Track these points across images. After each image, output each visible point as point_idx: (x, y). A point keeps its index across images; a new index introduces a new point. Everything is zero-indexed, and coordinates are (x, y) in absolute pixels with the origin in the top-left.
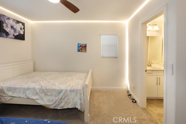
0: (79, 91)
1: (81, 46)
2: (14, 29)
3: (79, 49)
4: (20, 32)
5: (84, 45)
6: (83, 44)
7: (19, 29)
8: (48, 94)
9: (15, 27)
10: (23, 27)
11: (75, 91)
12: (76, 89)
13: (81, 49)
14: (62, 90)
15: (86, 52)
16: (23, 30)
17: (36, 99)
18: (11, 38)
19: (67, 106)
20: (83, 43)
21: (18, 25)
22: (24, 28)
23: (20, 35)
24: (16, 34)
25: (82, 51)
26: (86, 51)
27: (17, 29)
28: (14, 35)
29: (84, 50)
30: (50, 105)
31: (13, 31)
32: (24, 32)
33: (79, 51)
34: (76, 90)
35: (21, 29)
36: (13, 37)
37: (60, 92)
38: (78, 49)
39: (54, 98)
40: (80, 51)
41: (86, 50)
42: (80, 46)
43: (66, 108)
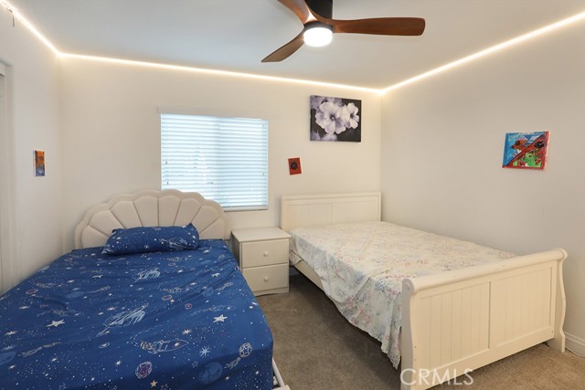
0: (394, 297)
1: (518, 143)
2: (335, 119)
3: (510, 156)
4: (349, 124)
5: (534, 138)
6: (529, 137)
7: (348, 118)
8: (340, 274)
9: (338, 116)
10: (357, 110)
11: (387, 293)
12: (391, 287)
13: (520, 156)
14: (362, 277)
15: (542, 168)
16: (358, 117)
17: (322, 278)
18: (331, 140)
19: (365, 325)
20: (529, 132)
21: (345, 107)
22: (359, 114)
23: (350, 131)
24: (339, 132)
25: (521, 166)
26: (543, 165)
27: (343, 118)
28: (335, 133)
29: (532, 158)
30: (339, 303)
31: (334, 123)
32: (359, 123)
33: (508, 164)
34: (390, 290)
35: (352, 116)
36: (335, 137)
37: (358, 279)
38: (505, 157)
39: (347, 289)
40: (515, 164)
41: (541, 159)
42: (513, 144)
43: (363, 328)
